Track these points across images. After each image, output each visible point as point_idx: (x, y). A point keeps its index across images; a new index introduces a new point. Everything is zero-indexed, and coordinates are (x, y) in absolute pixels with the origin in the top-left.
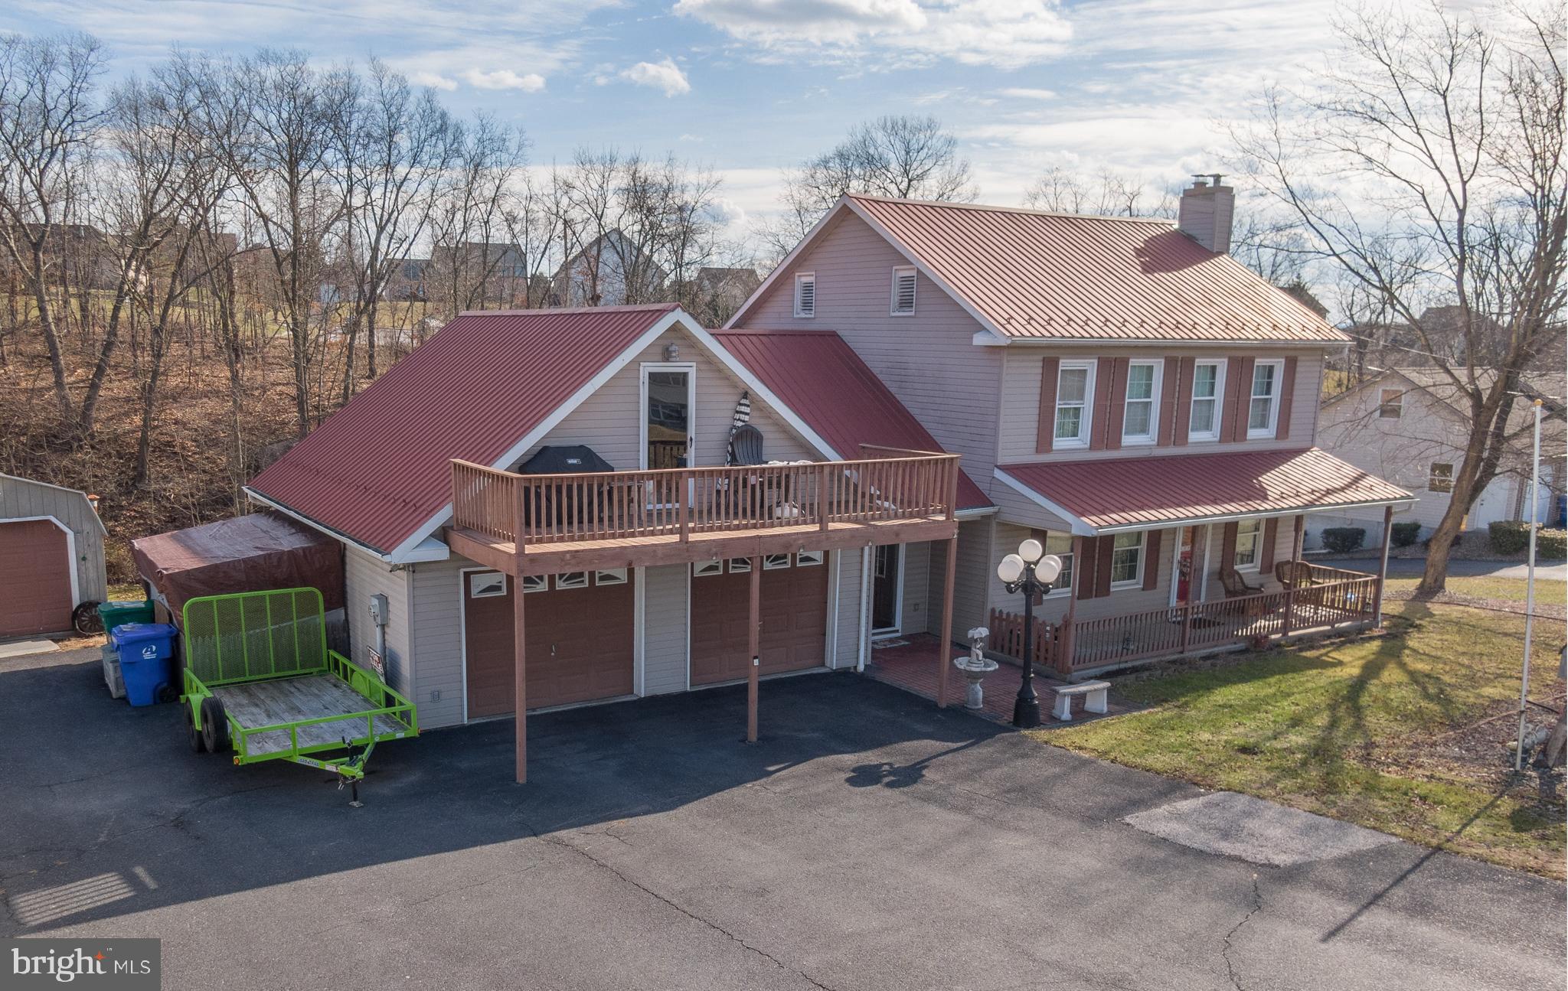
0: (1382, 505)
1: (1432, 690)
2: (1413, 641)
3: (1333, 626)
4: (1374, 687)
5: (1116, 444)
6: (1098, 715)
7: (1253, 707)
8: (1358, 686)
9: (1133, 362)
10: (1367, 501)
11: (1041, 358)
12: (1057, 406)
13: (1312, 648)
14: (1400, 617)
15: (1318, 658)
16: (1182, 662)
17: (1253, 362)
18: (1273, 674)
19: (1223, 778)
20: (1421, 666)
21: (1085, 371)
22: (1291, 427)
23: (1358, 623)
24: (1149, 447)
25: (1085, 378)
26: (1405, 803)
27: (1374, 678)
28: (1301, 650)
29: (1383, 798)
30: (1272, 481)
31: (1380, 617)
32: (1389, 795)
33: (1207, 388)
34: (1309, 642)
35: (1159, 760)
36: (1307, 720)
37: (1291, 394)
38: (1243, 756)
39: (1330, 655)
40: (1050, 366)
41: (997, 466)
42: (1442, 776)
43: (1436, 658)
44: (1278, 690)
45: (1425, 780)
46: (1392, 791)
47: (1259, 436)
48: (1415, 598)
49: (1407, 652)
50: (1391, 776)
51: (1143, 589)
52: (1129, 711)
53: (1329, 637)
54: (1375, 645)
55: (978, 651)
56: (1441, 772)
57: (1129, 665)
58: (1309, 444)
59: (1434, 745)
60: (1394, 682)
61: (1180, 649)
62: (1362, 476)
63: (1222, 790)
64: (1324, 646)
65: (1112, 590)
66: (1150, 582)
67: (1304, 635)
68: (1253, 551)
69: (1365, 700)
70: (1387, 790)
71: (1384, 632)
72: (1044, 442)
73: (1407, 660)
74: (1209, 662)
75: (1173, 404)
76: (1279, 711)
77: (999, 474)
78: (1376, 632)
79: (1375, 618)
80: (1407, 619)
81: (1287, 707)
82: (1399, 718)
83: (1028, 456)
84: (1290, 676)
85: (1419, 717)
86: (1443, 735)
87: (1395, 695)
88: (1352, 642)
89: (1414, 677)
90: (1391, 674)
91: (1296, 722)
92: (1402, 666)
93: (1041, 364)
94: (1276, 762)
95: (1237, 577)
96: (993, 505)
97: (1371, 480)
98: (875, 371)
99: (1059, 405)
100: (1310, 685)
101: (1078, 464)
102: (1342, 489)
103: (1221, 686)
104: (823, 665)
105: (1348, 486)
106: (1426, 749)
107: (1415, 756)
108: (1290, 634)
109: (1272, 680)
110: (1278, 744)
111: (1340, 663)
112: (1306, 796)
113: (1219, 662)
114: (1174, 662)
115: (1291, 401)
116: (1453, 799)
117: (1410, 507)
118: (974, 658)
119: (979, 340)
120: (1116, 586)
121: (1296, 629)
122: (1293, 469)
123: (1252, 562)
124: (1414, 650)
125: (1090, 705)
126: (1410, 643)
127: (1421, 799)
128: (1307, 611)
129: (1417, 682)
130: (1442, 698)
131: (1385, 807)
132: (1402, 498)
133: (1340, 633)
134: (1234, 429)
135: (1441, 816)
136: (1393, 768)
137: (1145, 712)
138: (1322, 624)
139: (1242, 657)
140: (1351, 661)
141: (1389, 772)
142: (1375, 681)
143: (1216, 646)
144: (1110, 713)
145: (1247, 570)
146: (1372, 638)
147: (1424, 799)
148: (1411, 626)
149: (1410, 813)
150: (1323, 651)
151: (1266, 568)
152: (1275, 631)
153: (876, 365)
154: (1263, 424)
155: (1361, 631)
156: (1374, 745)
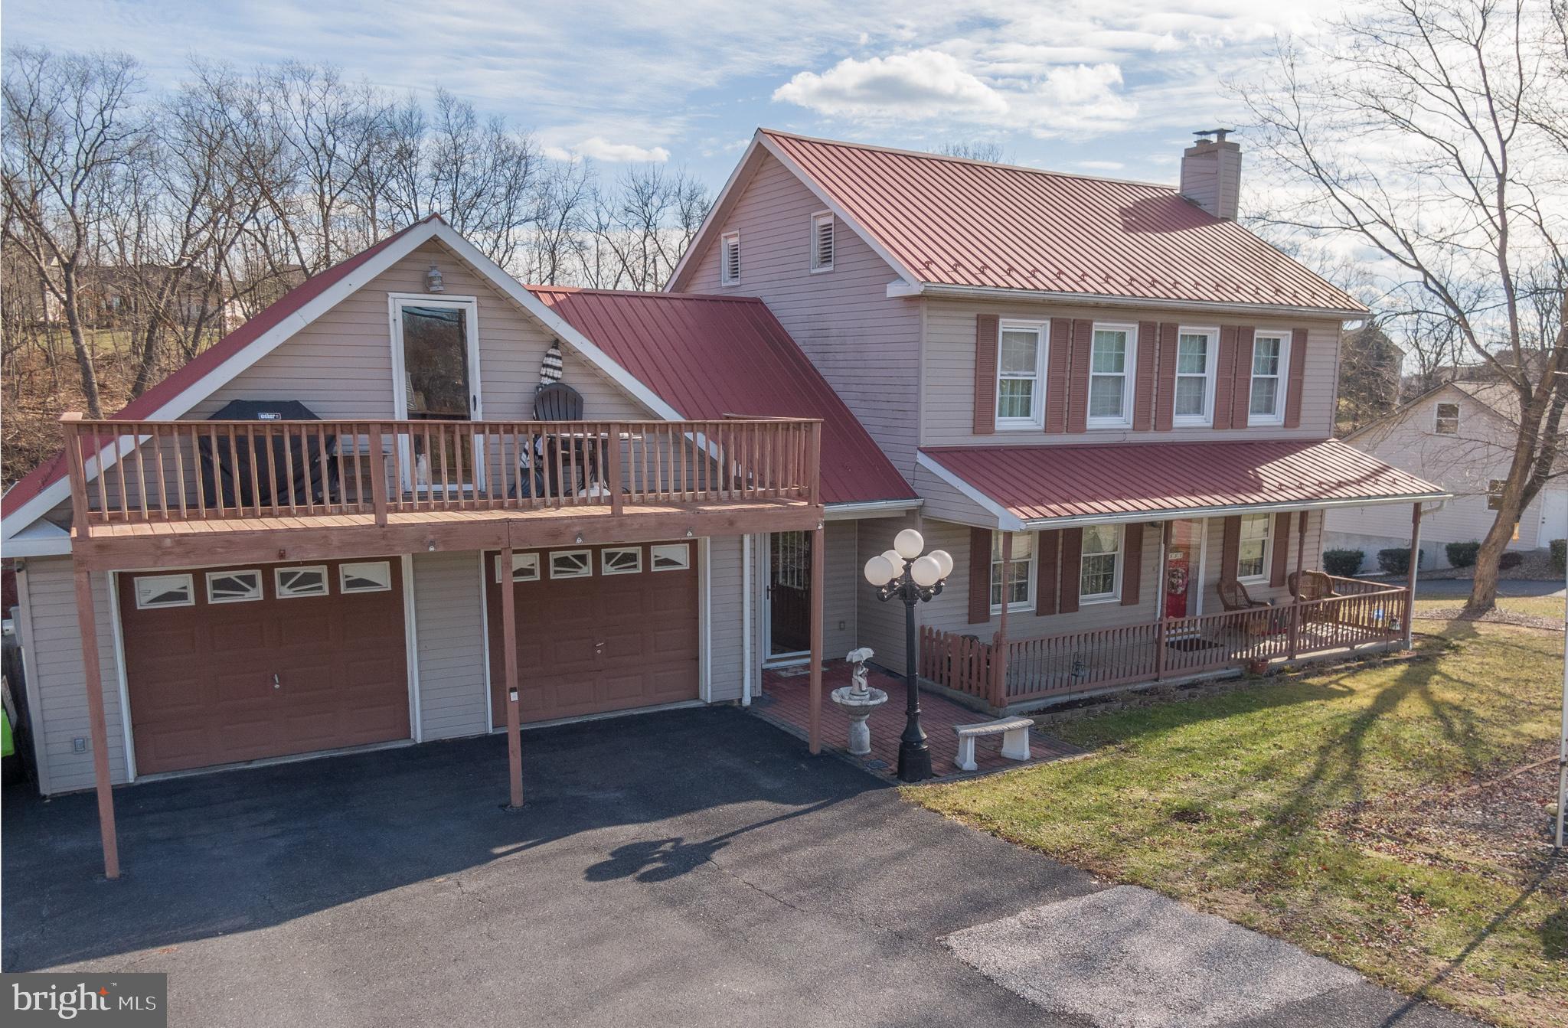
0: (1408, 502)
1: (1458, 727)
2: (1448, 666)
3: (1352, 648)
4: (1384, 724)
5: (1080, 426)
6: (1017, 763)
7: (1220, 750)
8: (1365, 721)
9: (1097, 326)
10: (1387, 496)
11: (974, 315)
12: (999, 378)
13: (1321, 673)
14: (1437, 637)
15: (1325, 686)
16: (1153, 691)
17: (1253, 333)
18: (1261, 706)
19: (1135, 860)
20: (1452, 696)
21: (1036, 334)
22: (1303, 413)
23: (1384, 644)
24: (1123, 431)
25: (1036, 344)
26: (1389, 903)
27: (1389, 711)
28: (1307, 676)
29: (1358, 897)
30: (1271, 473)
31: (1411, 638)
32: (1366, 890)
33: (1197, 363)
34: (1317, 667)
35: (1056, 834)
36: (1287, 770)
37: (1302, 373)
38: (1178, 825)
39: (1342, 682)
40: (987, 326)
41: (919, 449)
42: (1452, 856)
43: (1471, 686)
44: (1262, 728)
45: (1428, 861)
46: (1372, 882)
47: (1262, 423)
48: (1461, 617)
49: (1437, 678)
50: (1378, 856)
51: (1122, 604)
52: (1058, 757)
53: (1347, 660)
54: (1399, 670)
55: (860, 678)
56: (1452, 851)
57: (1086, 695)
58: (1324, 434)
59: (1450, 804)
60: (1414, 716)
61: (1154, 675)
62: (1385, 469)
63: (1123, 882)
64: (1337, 672)
65: (1081, 604)
66: (1131, 595)
67: (1315, 658)
68: (1262, 559)
69: (1368, 741)
70: (1369, 882)
71: (1415, 654)
72: (983, 420)
73: (1433, 687)
74: (1187, 692)
75: (1151, 380)
76: (1252, 756)
77: (923, 460)
78: (1404, 654)
79: (1405, 638)
80: (1445, 640)
81: (1266, 751)
82: (1410, 765)
83: (962, 437)
84: (1283, 708)
85: (1437, 768)
86: (1464, 790)
87: (1409, 735)
88: (1372, 666)
89: (1439, 711)
90: (1411, 706)
91: (1267, 772)
92: (1427, 696)
93: (974, 323)
94: (1221, 835)
95: (1239, 590)
96: (916, 497)
97: (1396, 473)
98: (798, 342)
99: (1000, 375)
100: (1304, 721)
101: (1028, 449)
102: (1358, 482)
103: (1188, 722)
104: (697, 698)
105: (1366, 479)
106: (1438, 811)
107: (1420, 823)
108: (1298, 657)
109: (1258, 714)
110: (1232, 806)
111: (1351, 692)
112: (1245, 892)
113: (1202, 691)
114: (1144, 692)
115: (1301, 382)
116: (1462, 898)
117: (1442, 505)
118: (856, 687)
119: (894, 290)
120: (1086, 600)
121: (1305, 651)
122: (1299, 461)
123: (1261, 573)
124: (1445, 676)
125: (1008, 749)
126: (1443, 667)
127: (1413, 897)
128: (1325, 631)
129: (1442, 717)
130: (1470, 739)
131: (1355, 912)
132: (1432, 493)
133: (1360, 656)
134: (1231, 411)
135: (1437, 929)
136: (1386, 843)
137: (1078, 758)
138: (1341, 645)
139: (1231, 686)
140: (1366, 688)
141: (1378, 850)
142: (1387, 715)
143: (1200, 672)
144: (1033, 759)
145: (1254, 583)
146: (1397, 662)
147: (1417, 896)
148: (1448, 647)
149: (1392, 922)
150: (1334, 677)
151: (1280, 578)
152: (1280, 654)
153: (799, 333)
154: (1269, 409)
155: (1386, 652)
156: (1367, 805)
